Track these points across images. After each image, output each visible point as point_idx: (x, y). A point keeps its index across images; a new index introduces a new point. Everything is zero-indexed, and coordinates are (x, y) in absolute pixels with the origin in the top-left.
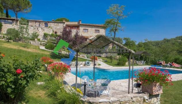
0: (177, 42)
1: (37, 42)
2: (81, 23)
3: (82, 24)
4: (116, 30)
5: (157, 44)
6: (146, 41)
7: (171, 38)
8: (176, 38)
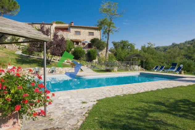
0: (186, 46)
1: (14, 46)
2: (73, 25)
3: (75, 26)
4: (109, 31)
5: (165, 49)
6: (149, 44)
7: (180, 43)
8: (185, 42)
